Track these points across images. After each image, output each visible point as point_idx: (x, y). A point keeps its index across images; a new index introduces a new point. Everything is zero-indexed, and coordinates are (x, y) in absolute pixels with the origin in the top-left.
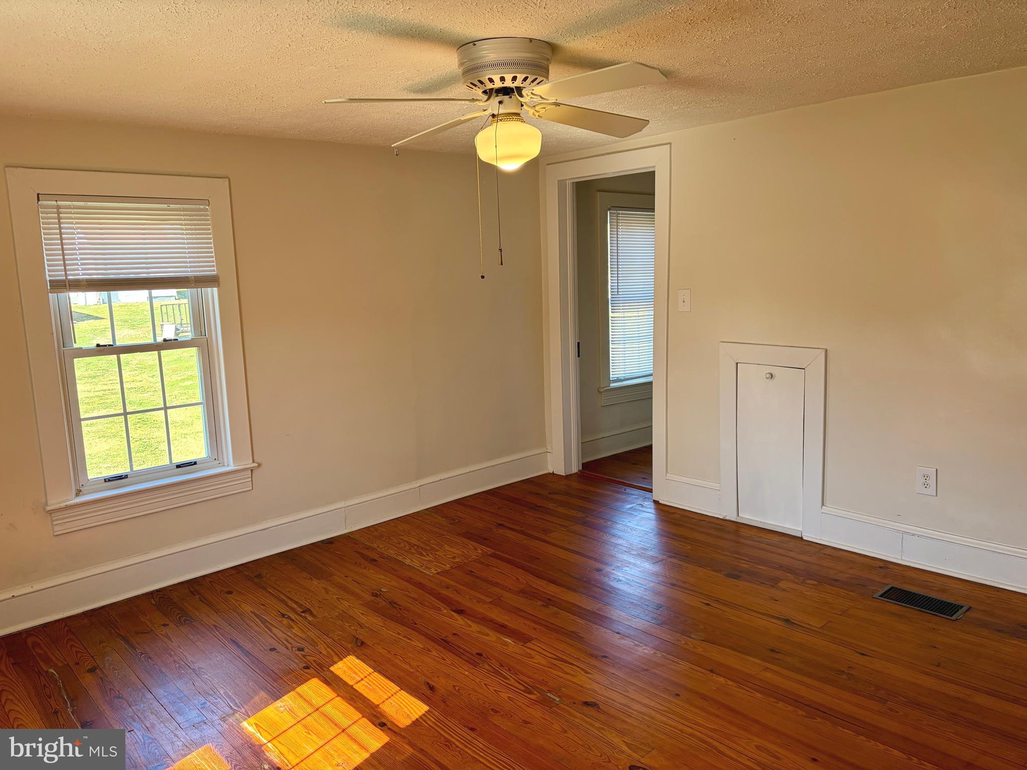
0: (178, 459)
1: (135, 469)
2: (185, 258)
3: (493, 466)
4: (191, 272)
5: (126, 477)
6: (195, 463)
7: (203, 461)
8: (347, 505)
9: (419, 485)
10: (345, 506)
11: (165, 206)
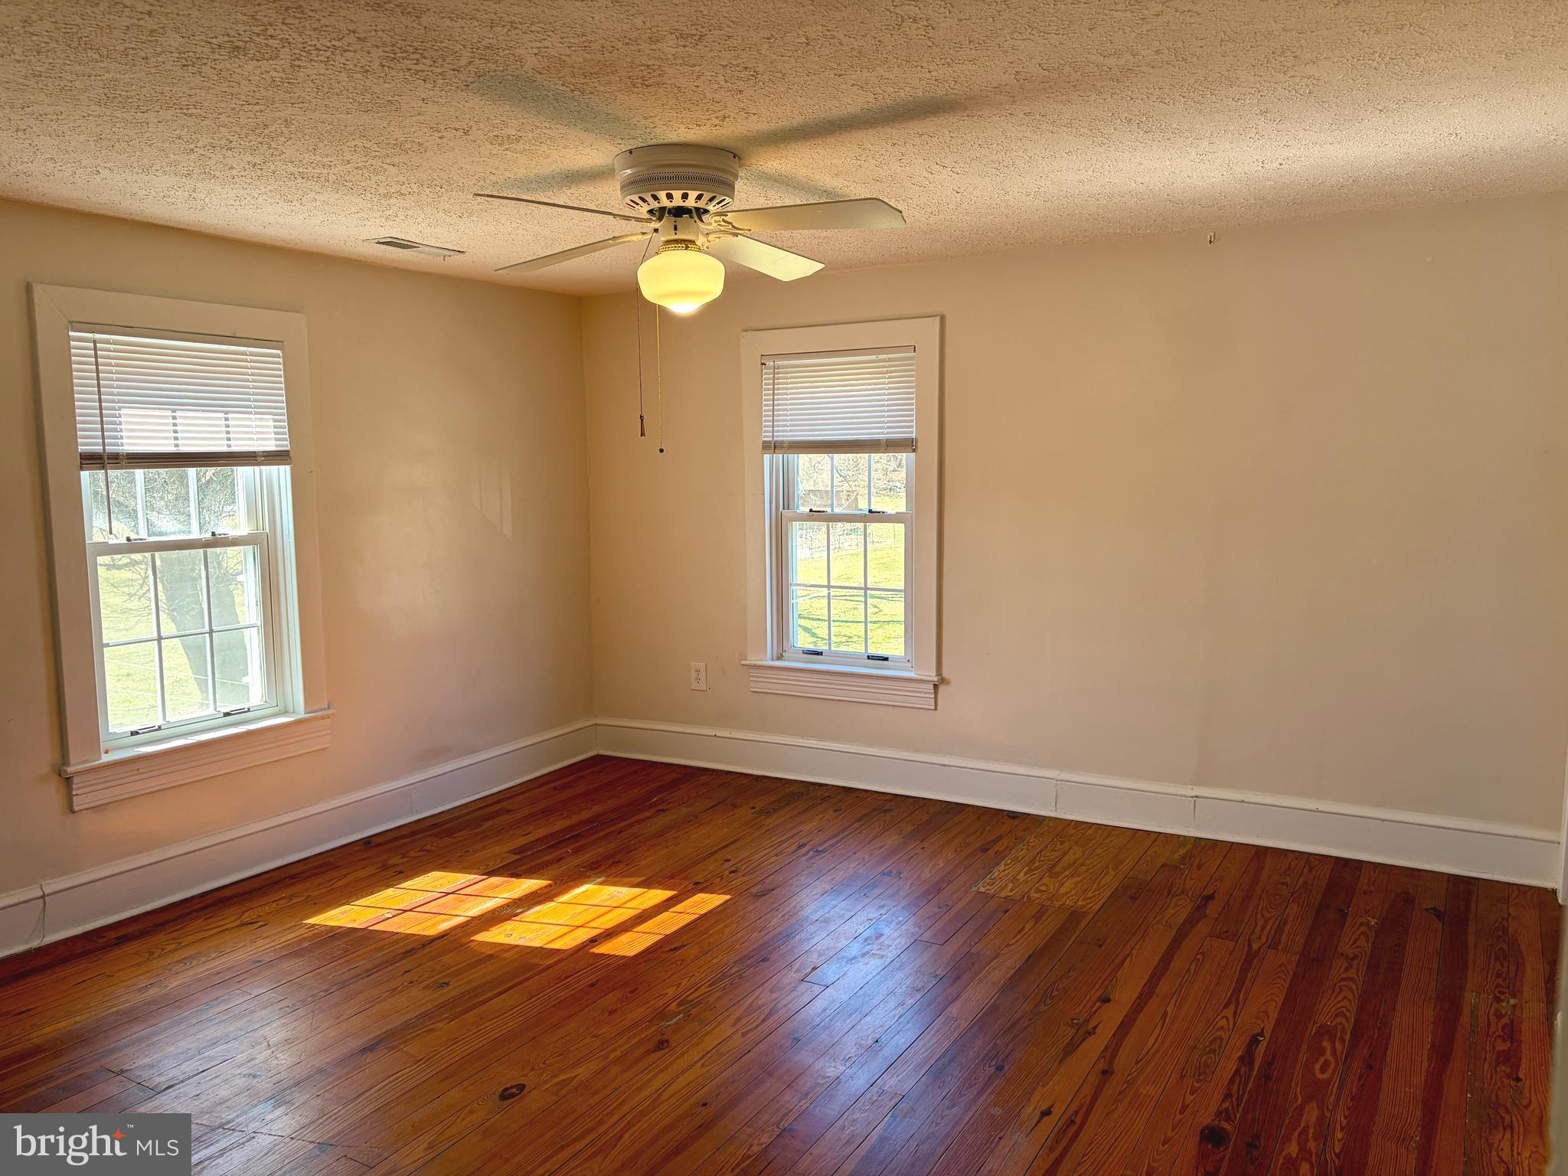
0: (872, 651)
1: (833, 649)
2: (883, 417)
3: (1383, 820)
4: (887, 433)
5: (821, 654)
6: (886, 659)
7: (897, 659)
8: (1061, 777)
9: (1194, 794)
10: (1058, 778)
11: (873, 357)
